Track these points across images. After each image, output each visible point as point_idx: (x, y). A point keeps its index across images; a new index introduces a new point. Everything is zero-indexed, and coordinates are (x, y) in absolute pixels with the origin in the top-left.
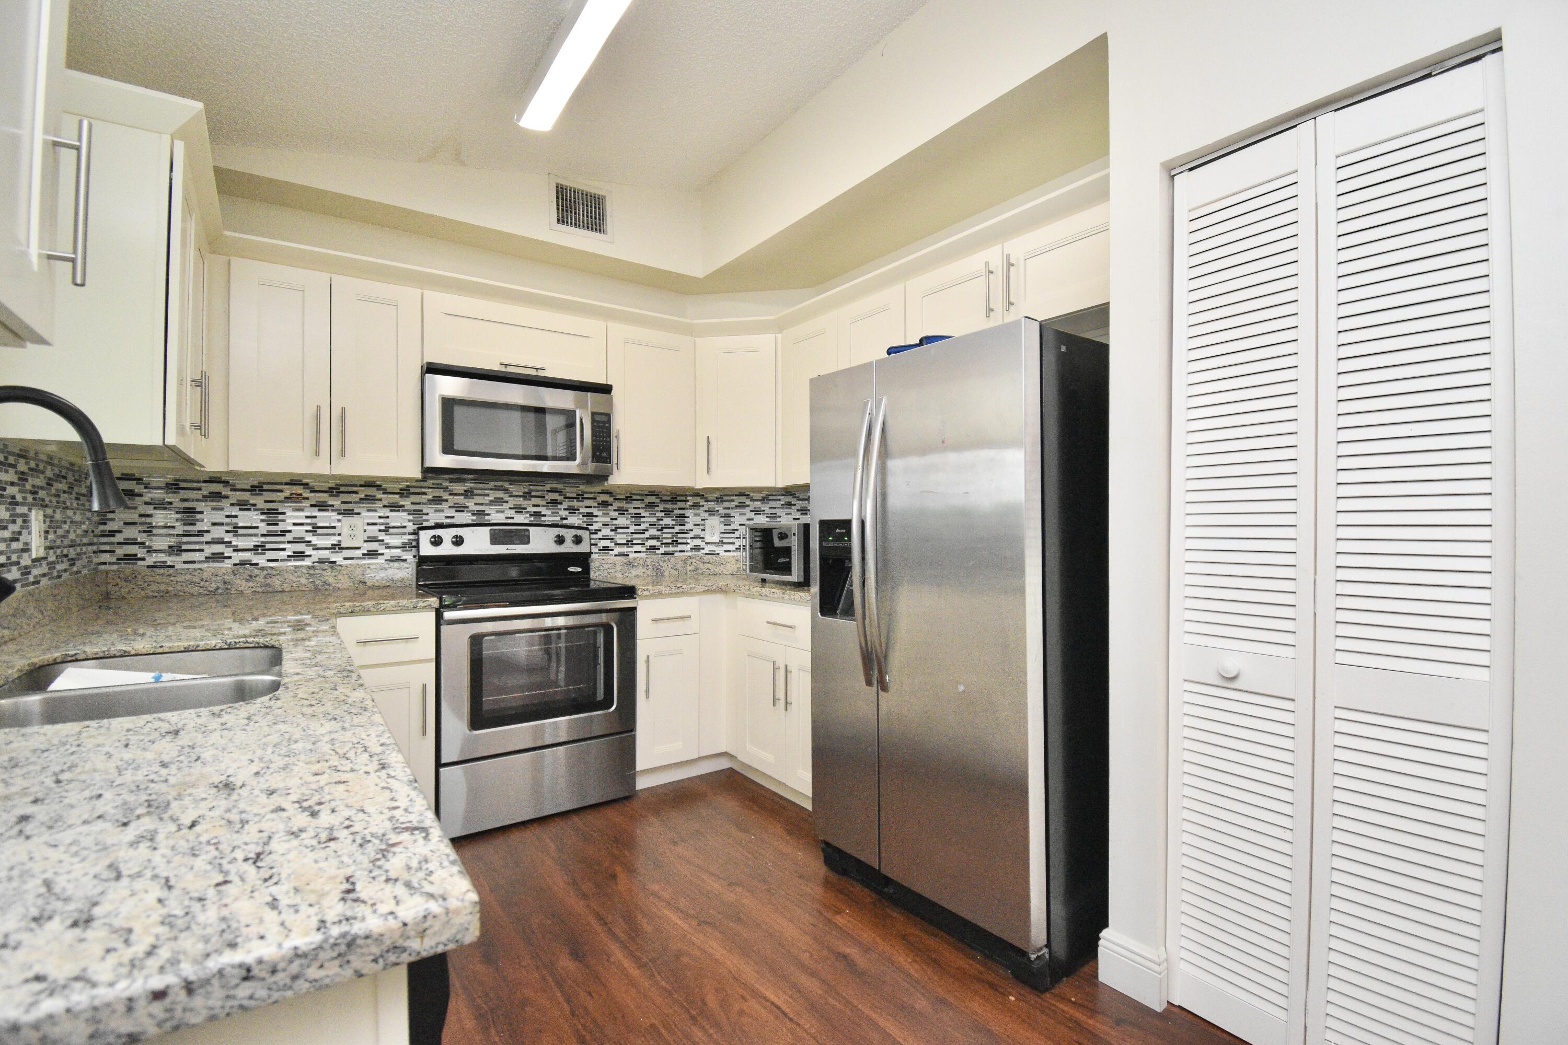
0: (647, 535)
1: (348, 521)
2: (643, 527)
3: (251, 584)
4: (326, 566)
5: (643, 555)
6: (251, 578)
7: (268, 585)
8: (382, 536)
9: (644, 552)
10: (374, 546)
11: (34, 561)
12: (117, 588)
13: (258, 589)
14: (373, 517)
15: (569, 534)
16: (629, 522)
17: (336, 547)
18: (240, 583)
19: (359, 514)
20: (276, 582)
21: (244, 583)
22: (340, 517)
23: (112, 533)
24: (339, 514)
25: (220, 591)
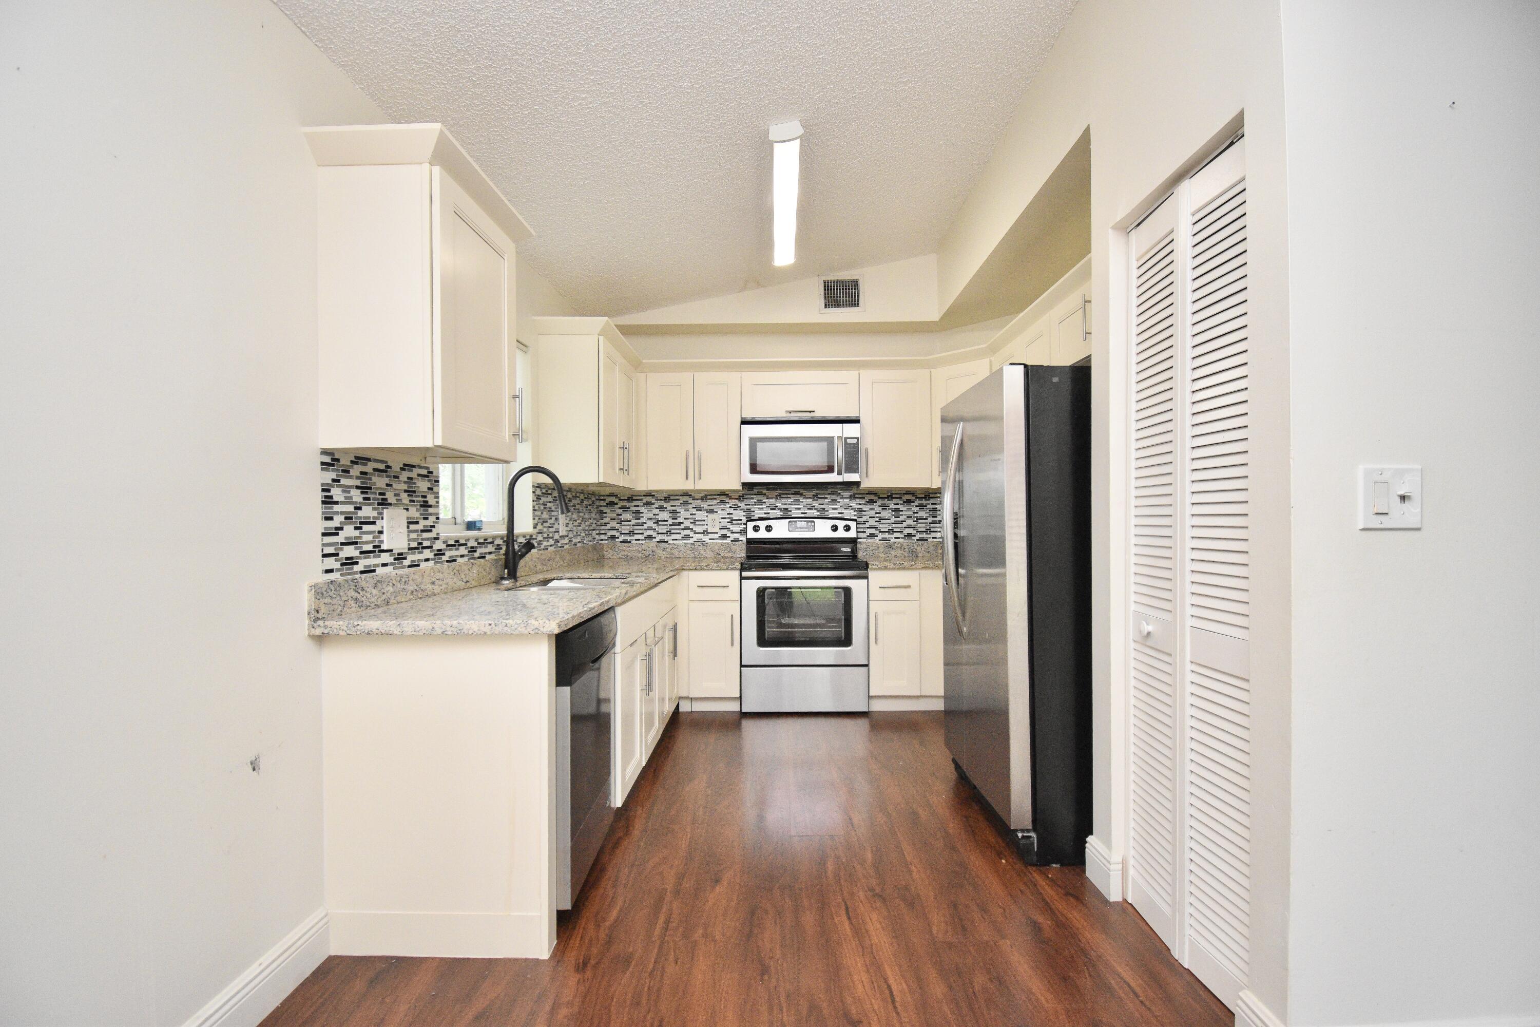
0: (905, 525)
1: (711, 516)
2: (901, 518)
3: (664, 553)
4: (699, 543)
5: (902, 540)
6: (664, 549)
7: (672, 554)
8: (729, 526)
9: (902, 538)
10: (725, 532)
11: (561, 537)
12: (607, 553)
13: (668, 556)
14: (724, 514)
15: (841, 524)
16: (890, 515)
17: (705, 532)
18: (659, 552)
19: (717, 512)
20: (676, 552)
21: (661, 552)
22: (707, 514)
23: (606, 524)
24: (707, 512)
25: (650, 556)
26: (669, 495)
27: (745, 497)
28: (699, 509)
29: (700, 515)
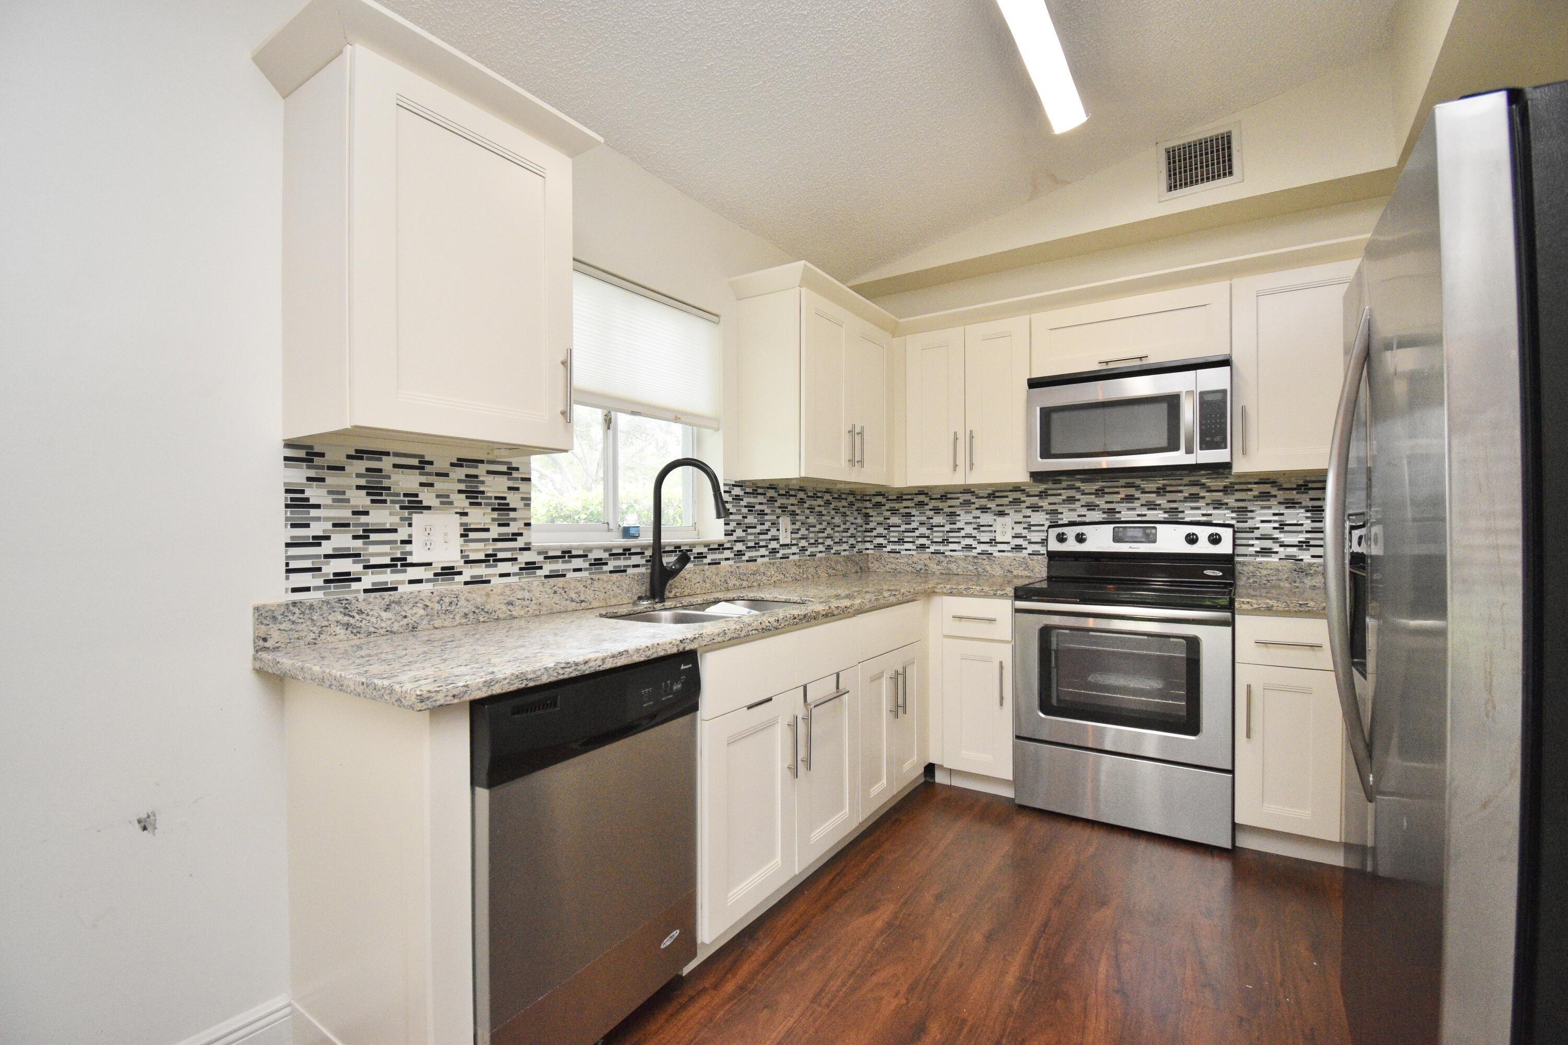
1: (1000, 520)
3: (939, 567)
4: (984, 557)
6: (939, 563)
7: (950, 569)
8: (1024, 533)
10: (1019, 541)
13: (943, 572)
14: (1019, 517)
15: (1203, 533)
17: (993, 542)
18: (933, 566)
19: (1009, 514)
20: (953, 566)
21: (935, 567)
22: (995, 517)
23: (872, 530)
24: (995, 515)
25: (923, 571)
26: (946, 493)
27: (1050, 492)
28: (984, 509)
29: (986, 518)
